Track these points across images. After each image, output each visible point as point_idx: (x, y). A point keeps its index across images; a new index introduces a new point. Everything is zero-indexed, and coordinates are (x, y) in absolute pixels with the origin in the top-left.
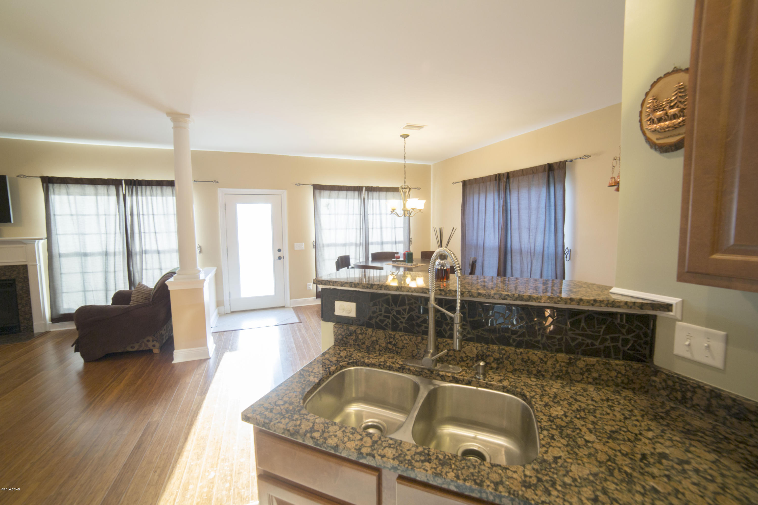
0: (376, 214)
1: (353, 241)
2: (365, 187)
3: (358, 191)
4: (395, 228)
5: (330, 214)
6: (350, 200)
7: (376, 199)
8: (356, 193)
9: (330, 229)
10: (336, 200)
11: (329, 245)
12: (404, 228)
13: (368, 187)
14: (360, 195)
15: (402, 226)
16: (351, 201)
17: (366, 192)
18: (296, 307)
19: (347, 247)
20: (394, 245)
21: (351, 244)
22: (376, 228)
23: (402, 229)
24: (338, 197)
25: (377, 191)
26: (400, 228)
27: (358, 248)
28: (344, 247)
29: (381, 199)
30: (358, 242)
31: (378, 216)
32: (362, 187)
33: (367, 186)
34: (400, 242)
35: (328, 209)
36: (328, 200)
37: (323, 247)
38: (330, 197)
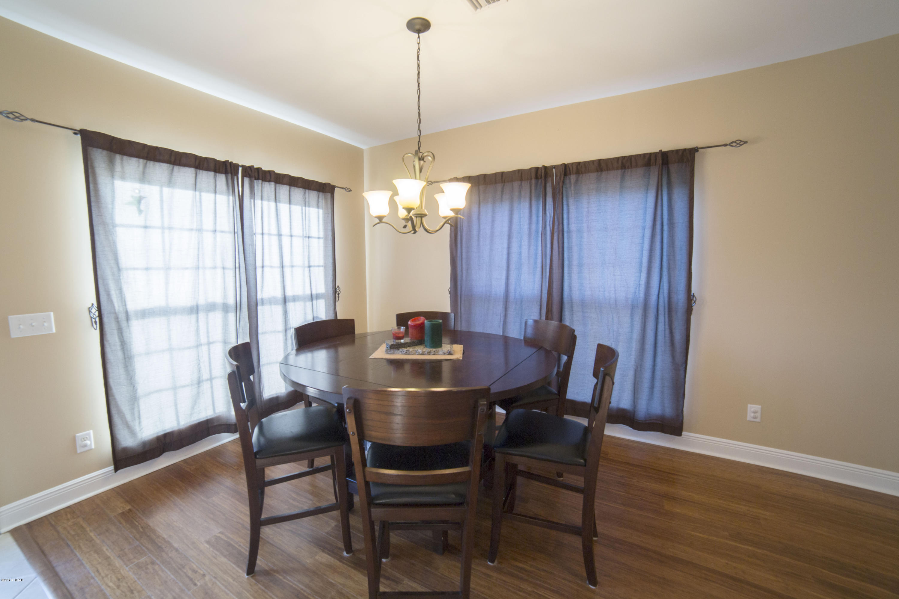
0: (270, 234)
1: (218, 299)
2: (243, 166)
3: (226, 173)
4: (309, 267)
5: (146, 227)
6: (204, 195)
7: (269, 200)
8: (222, 179)
9: (147, 269)
10: (166, 190)
11: (144, 314)
12: (325, 267)
13: (251, 168)
14: (231, 186)
15: (322, 263)
16: (208, 197)
17: (247, 180)
18: (29, 525)
19: (202, 315)
20: (309, 304)
21: (211, 307)
22: (271, 267)
23: (322, 269)
24: (170, 183)
25: (269, 181)
26: (319, 266)
27: (232, 316)
28: (194, 317)
29: (280, 202)
30: (231, 301)
31: (275, 240)
32: (237, 166)
33: (248, 164)
34: (318, 297)
35: (140, 211)
36: (137, 185)
37: (128, 319)
38: (143, 179)
